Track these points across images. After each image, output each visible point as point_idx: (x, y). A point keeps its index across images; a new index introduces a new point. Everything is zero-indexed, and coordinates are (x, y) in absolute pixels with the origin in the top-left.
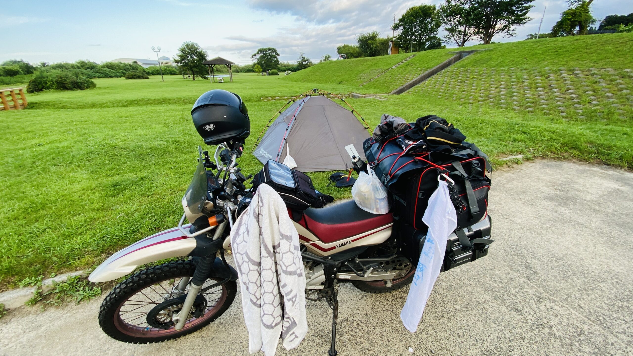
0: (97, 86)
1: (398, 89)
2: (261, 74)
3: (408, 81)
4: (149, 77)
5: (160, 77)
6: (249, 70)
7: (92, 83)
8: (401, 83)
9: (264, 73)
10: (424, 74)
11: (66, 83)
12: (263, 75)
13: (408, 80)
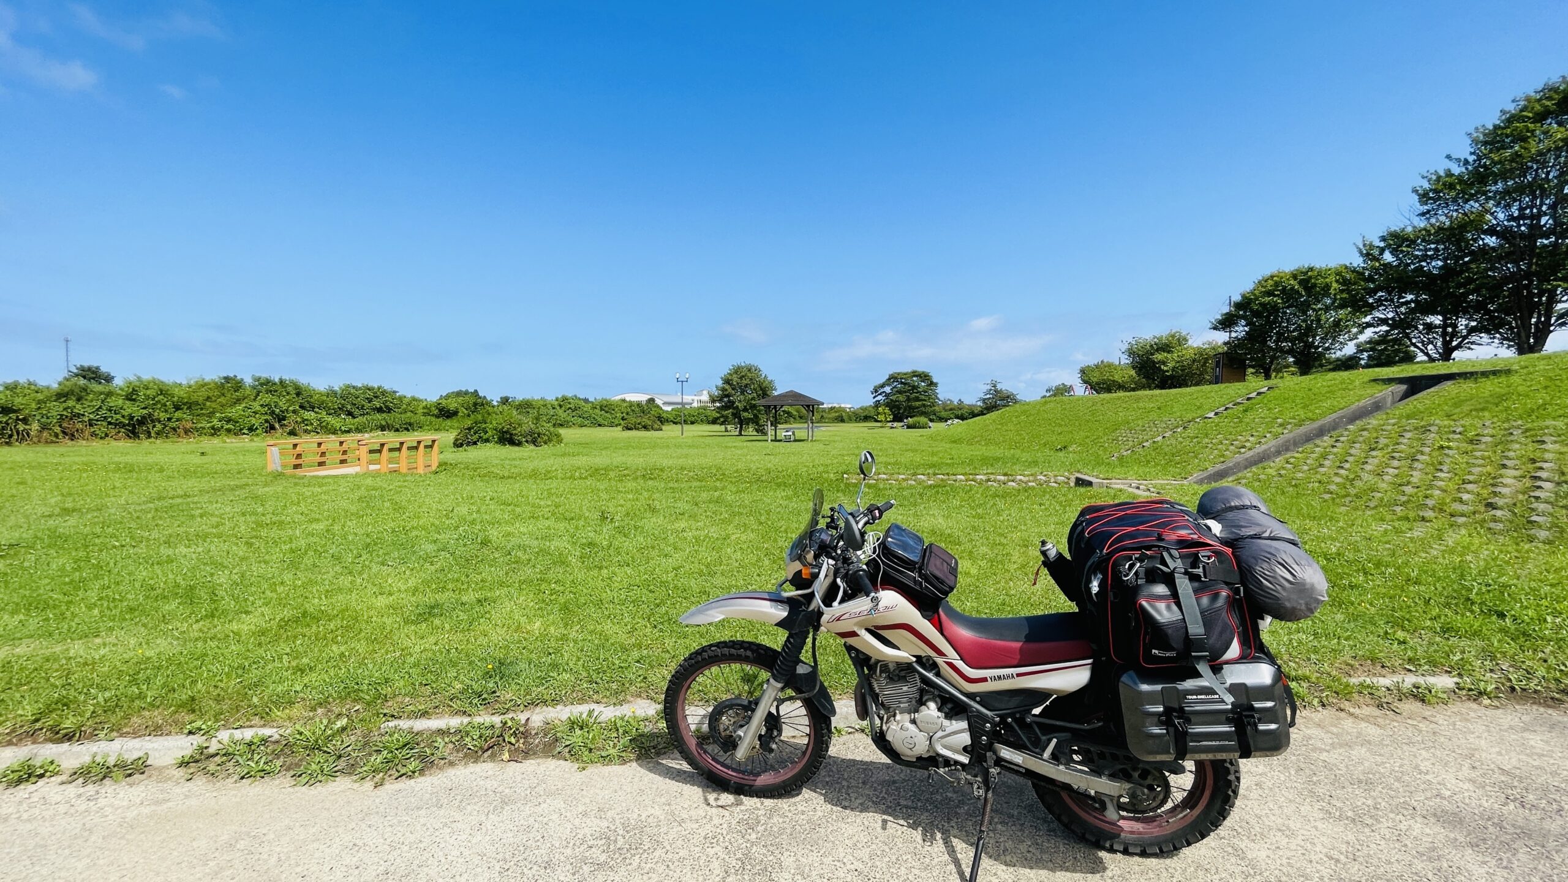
0: (565, 441)
1: (1211, 470)
2: (890, 424)
3: (1243, 450)
4: (664, 427)
5: (679, 427)
6: (864, 417)
7: (558, 435)
8: (1223, 456)
9: (895, 424)
10: (1291, 435)
11: (516, 434)
12: (892, 428)
13: (1244, 447)
